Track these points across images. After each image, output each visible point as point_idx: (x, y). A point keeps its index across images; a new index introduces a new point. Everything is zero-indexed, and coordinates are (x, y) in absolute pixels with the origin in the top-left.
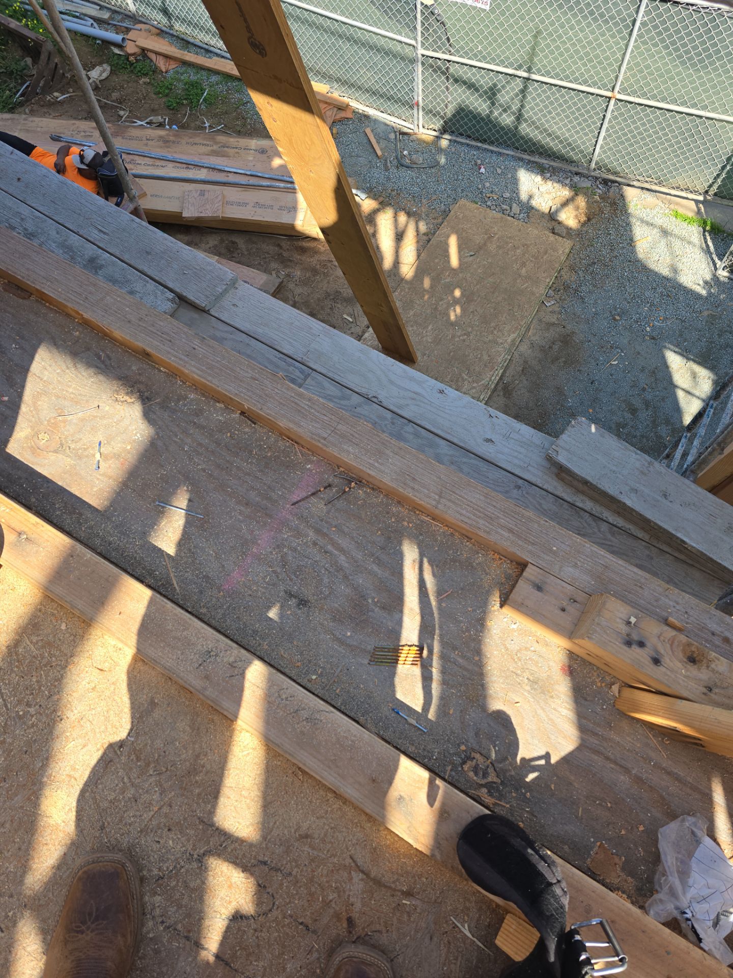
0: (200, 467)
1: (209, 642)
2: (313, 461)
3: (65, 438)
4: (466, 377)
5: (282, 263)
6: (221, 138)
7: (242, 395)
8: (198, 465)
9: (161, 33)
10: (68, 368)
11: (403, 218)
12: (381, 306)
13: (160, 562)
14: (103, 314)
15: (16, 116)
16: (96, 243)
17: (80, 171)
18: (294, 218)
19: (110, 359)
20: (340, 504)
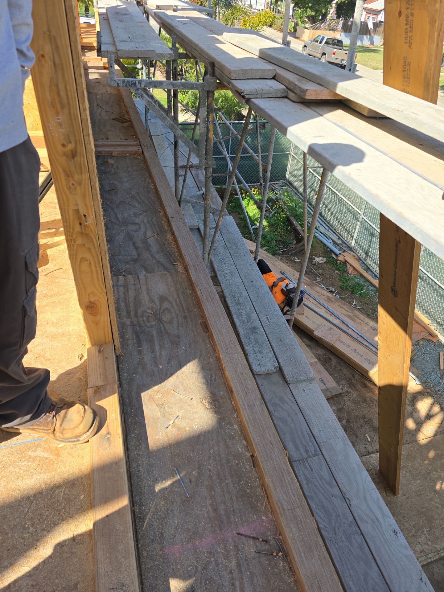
0: (209, 467)
1: (128, 579)
2: (269, 517)
3: (167, 403)
4: (425, 532)
5: (349, 384)
6: (357, 313)
7: (259, 447)
8: (210, 465)
9: (359, 259)
10: (195, 372)
11: (436, 409)
12: (391, 447)
13: (150, 503)
14: (228, 360)
15: (274, 257)
16: (262, 323)
17: (282, 290)
18: (371, 369)
19: (215, 381)
20: (264, 560)
